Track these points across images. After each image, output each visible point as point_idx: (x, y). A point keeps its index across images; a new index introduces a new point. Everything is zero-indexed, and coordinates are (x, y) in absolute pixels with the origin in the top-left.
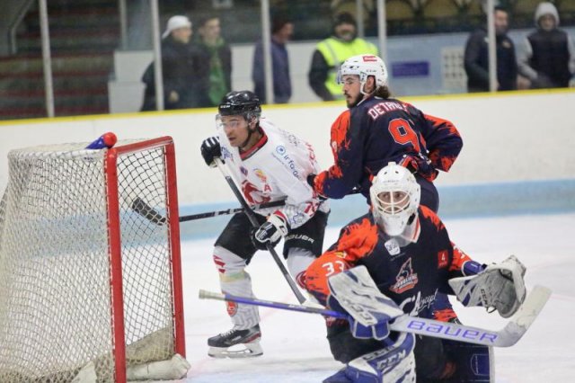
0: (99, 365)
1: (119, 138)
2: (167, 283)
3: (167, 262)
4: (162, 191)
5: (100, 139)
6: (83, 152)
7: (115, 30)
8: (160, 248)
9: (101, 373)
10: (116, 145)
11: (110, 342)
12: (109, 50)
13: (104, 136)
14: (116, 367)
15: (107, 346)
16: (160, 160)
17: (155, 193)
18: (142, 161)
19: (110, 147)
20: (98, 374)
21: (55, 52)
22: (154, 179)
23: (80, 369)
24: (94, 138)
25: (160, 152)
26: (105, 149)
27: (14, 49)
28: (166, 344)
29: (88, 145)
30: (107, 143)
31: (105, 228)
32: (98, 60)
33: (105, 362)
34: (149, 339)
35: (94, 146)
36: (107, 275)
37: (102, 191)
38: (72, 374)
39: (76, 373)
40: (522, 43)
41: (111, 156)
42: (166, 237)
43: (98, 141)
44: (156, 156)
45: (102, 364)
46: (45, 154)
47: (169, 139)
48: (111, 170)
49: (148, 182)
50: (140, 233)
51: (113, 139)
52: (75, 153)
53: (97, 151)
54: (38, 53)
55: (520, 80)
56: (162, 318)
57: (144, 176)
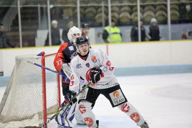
0: (39, 114)
1: (45, 53)
2: (56, 93)
3: (57, 87)
5: (41, 53)
6: (36, 57)
8: (55, 83)
9: (40, 116)
10: (45, 55)
11: (42, 108)
13: (42, 52)
14: (44, 115)
15: (42, 109)
18: (50, 59)
19: (43, 55)
20: (39, 117)
21: (23, 30)
23: (34, 115)
24: (39, 53)
26: (42, 56)
27: (10, 29)
28: (56, 109)
29: (37, 55)
30: (42, 54)
31: (41, 77)
33: (41, 114)
34: (51, 108)
35: (39, 55)
36: (42, 90)
38: (32, 116)
39: (33, 116)
40: (147, 29)
41: (43, 58)
42: (56, 80)
43: (40, 54)
45: (40, 114)
46: (26, 57)
48: (43, 62)
50: (50, 79)
51: (44, 53)
52: (34, 57)
53: (39, 56)
54: (18, 30)
55: (146, 39)
56: (55, 102)
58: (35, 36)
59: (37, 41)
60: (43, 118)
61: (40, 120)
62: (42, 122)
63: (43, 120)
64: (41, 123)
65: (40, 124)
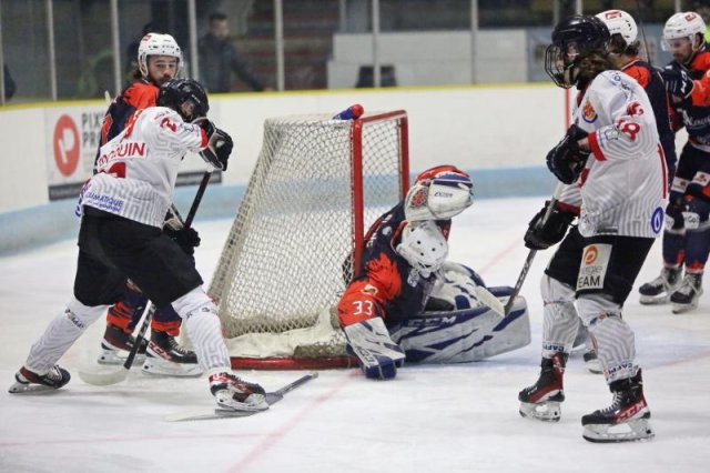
1: (366, 109)
4: (396, 159)
5: (349, 110)
6: (331, 122)
7: (335, 14)
10: (362, 117)
12: (329, 33)
13: (352, 107)
16: (394, 131)
17: (389, 161)
18: (379, 132)
19: (356, 118)
21: (288, 33)
22: (389, 148)
24: (344, 108)
25: (395, 124)
26: (351, 120)
32: (317, 42)
37: (348, 157)
41: (357, 126)
44: (390, 128)
46: (298, 123)
47: (403, 112)
48: (356, 139)
49: (383, 151)
50: (376, 196)
51: (360, 110)
52: (324, 123)
53: (344, 121)
54: (271, 34)
57: (380, 145)
58: (327, 52)
59: (334, 70)
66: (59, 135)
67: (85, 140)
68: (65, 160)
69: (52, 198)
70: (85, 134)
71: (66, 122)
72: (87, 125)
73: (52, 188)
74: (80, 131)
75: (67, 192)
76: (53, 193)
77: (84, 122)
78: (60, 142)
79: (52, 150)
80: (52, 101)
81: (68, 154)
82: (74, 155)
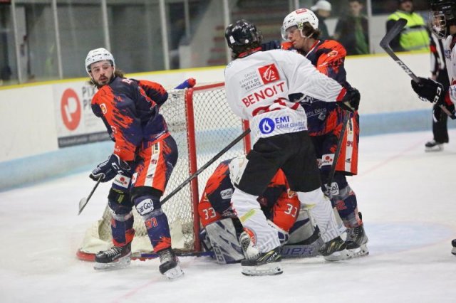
1: (197, 82)
6: (173, 91)
10: (195, 86)
19: (190, 87)
24: (181, 82)
26: (186, 89)
29: (177, 85)
30: (189, 84)
35: (180, 87)
41: (189, 93)
48: (189, 102)
51: (194, 81)
53: (181, 90)
60: (192, 231)
61: (186, 236)
62: (191, 239)
63: (192, 235)
64: (188, 241)
65: (185, 244)
66: (64, 102)
67: (85, 105)
68: (70, 119)
69: (61, 146)
70: (85, 101)
71: (69, 94)
72: (86, 94)
73: (60, 139)
74: (81, 99)
75: (72, 141)
76: (61, 142)
77: (84, 92)
78: (66, 107)
79: (59, 113)
80: (59, 79)
81: (73, 115)
82: (77, 116)
